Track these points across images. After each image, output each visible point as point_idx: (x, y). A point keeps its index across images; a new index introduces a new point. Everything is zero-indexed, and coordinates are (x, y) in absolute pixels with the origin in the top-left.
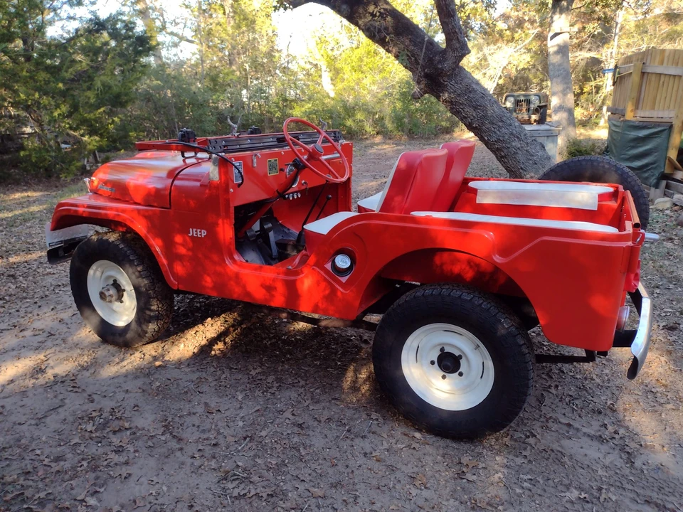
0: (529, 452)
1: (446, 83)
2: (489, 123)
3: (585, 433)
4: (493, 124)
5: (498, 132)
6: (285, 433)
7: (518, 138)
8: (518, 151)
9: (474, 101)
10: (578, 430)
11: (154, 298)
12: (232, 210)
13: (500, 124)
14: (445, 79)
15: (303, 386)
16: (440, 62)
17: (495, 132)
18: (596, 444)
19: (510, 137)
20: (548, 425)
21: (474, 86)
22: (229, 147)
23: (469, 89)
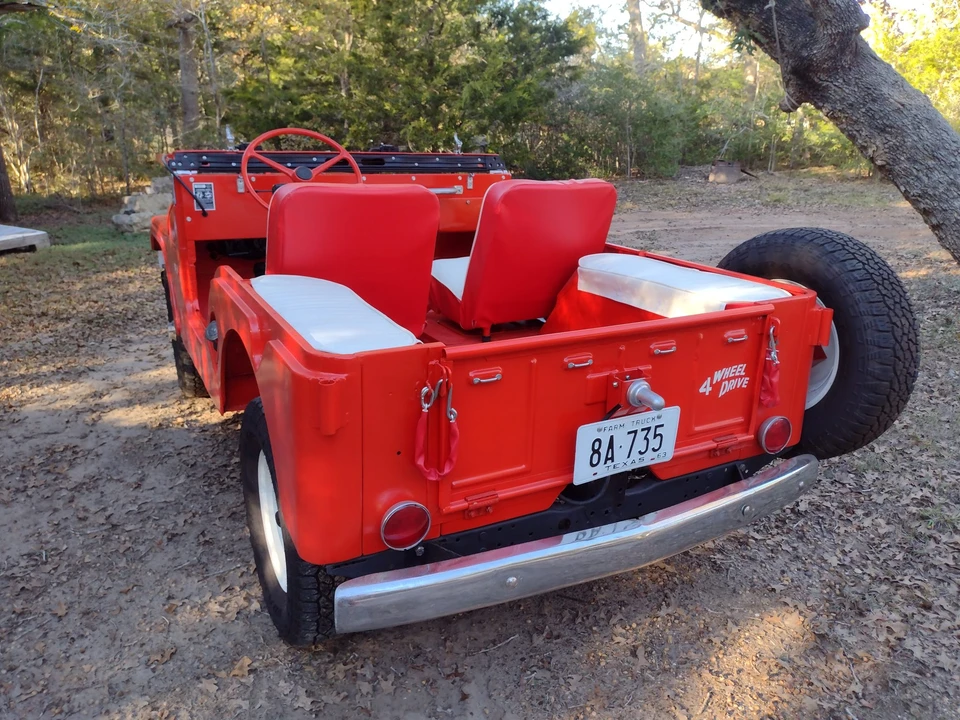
1: (825, 84)
2: (908, 159)
4: (915, 161)
5: (925, 179)
9: (881, 118)
12: (192, 245)
13: (931, 163)
14: (822, 76)
16: (805, 46)
17: (918, 178)
19: (948, 190)
21: (885, 90)
22: (213, 165)
23: (871, 95)
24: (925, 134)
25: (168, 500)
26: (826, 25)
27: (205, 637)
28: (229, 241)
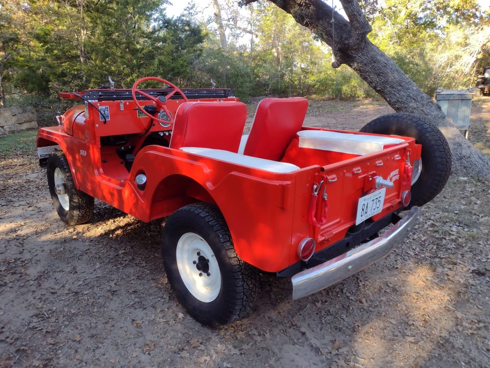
0: (249, 347)
1: (354, 55)
2: (390, 87)
3: (310, 343)
4: (393, 88)
5: (398, 95)
6: (98, 295)
7: (414, 99)
8: (415, 111)
9: (378, 70)
10: (307, 339)
11: (75, 194)
12: (98, 139)
13: (399, 88)
14: (353, 52)
15: (143, 267)
16: (346, 39)
17: (395, 95)
18: (313, 353)
19: (407, 99)
20: (288, 330)
21: (379, 58)
22: (105, 97)
23: (374, 60)
24: (396, 76)
25: (98, 276)
26: (356, 30)
27: (165, 334)
28: (112, 136)
